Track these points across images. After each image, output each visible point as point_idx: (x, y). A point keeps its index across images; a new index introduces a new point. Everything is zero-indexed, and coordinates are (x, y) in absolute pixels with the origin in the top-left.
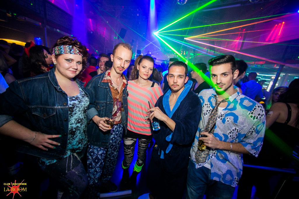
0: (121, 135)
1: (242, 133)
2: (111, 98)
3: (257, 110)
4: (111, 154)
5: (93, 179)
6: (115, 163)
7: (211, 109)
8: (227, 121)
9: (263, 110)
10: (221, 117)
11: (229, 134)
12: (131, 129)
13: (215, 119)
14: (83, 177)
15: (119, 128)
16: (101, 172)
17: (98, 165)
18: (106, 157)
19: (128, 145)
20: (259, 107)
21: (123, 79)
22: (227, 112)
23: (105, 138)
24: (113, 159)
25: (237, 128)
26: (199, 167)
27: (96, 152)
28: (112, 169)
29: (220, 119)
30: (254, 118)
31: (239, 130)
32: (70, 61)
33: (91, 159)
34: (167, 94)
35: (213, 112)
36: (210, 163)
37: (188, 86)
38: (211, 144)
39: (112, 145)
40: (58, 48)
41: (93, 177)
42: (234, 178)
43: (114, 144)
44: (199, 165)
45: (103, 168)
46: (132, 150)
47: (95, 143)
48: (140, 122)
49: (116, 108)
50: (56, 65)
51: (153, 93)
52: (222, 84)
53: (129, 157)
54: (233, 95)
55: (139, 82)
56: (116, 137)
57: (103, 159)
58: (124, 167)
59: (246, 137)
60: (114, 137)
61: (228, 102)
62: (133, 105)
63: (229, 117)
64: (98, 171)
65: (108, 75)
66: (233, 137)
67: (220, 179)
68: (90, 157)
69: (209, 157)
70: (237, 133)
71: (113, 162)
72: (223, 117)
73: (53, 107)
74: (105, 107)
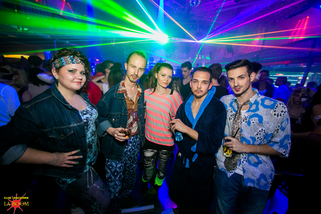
0: (139, 146)
1: (269, 133)
2: (126, 109)
3: (279, 108)
4: (130, 166)
5: (113, 192)
6: (134, 176)
7: (234, 114)
8: (252, 123)
9: (285, 107)
10: (245, 120)
11: (256, 136)
12: (151, 140)
13: (239, 122)
14: (105, 192)
15: (136, 138)
16: (121, 185)
17: (117, 179)
18: (125, 170)
19: (148, 157)
20: (280, 104)
21: (138, 87)
22: (250, 114)
23: (119, 151)
24: (132, 172)
25: (264, 129)
26: (231, 174)
27: (114, 165)
28: (132, 182)
29: (245, 122)
30: (278, 116)
31: (266, 131)
32: (74, 72)
33: (110, 172)
34: (189, 101)
35: (237, 116)
36: (242, 169)
37: (211, 92)
38: (235, 147)
39: (131, 157)
40: (57, 60)
41: (113, 191)
42: (268, 181)
43: (132, 156)
44: (231, 173)
45: (122, 181)
46: (152, 163)
47: (110, 156)
48: (161, 132)
49: (131, 119)
50: (58, 79)
51: (173, 101)
52: (240, 86)
53: (150, 170)
54: (253, 96)
55: (158, 91)
56: (133, 148)
57: (122, 172)
58: (144, 181)
59: (273, 136)
60: (132, 149)
61: (249, 104)
62: (153, 114)
63: (253, 118)
64: (117, 184)
65: (122, 86)
66: (261, 139)
67: (254, 185)
68: (109, 171)
69: (240, 162)
70: (265, 134)
71: (132, 175)
72: (247, 119)
73: (69, 127)
74: (119, 119)
